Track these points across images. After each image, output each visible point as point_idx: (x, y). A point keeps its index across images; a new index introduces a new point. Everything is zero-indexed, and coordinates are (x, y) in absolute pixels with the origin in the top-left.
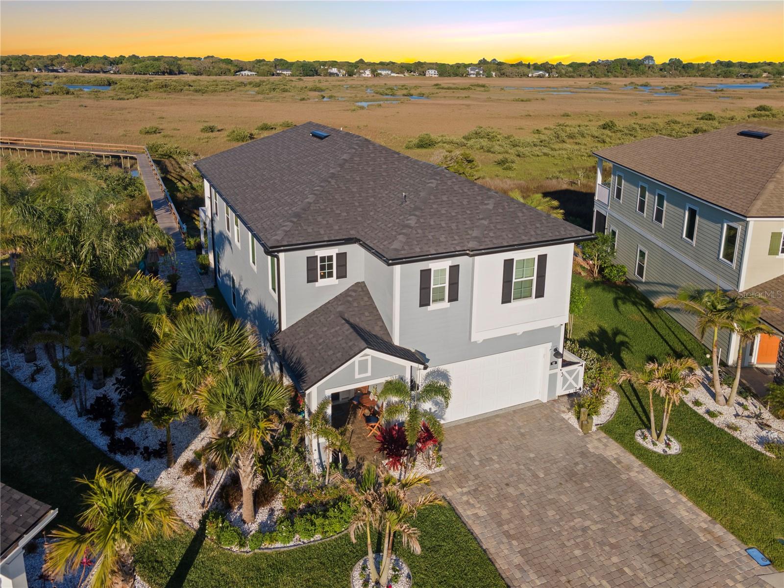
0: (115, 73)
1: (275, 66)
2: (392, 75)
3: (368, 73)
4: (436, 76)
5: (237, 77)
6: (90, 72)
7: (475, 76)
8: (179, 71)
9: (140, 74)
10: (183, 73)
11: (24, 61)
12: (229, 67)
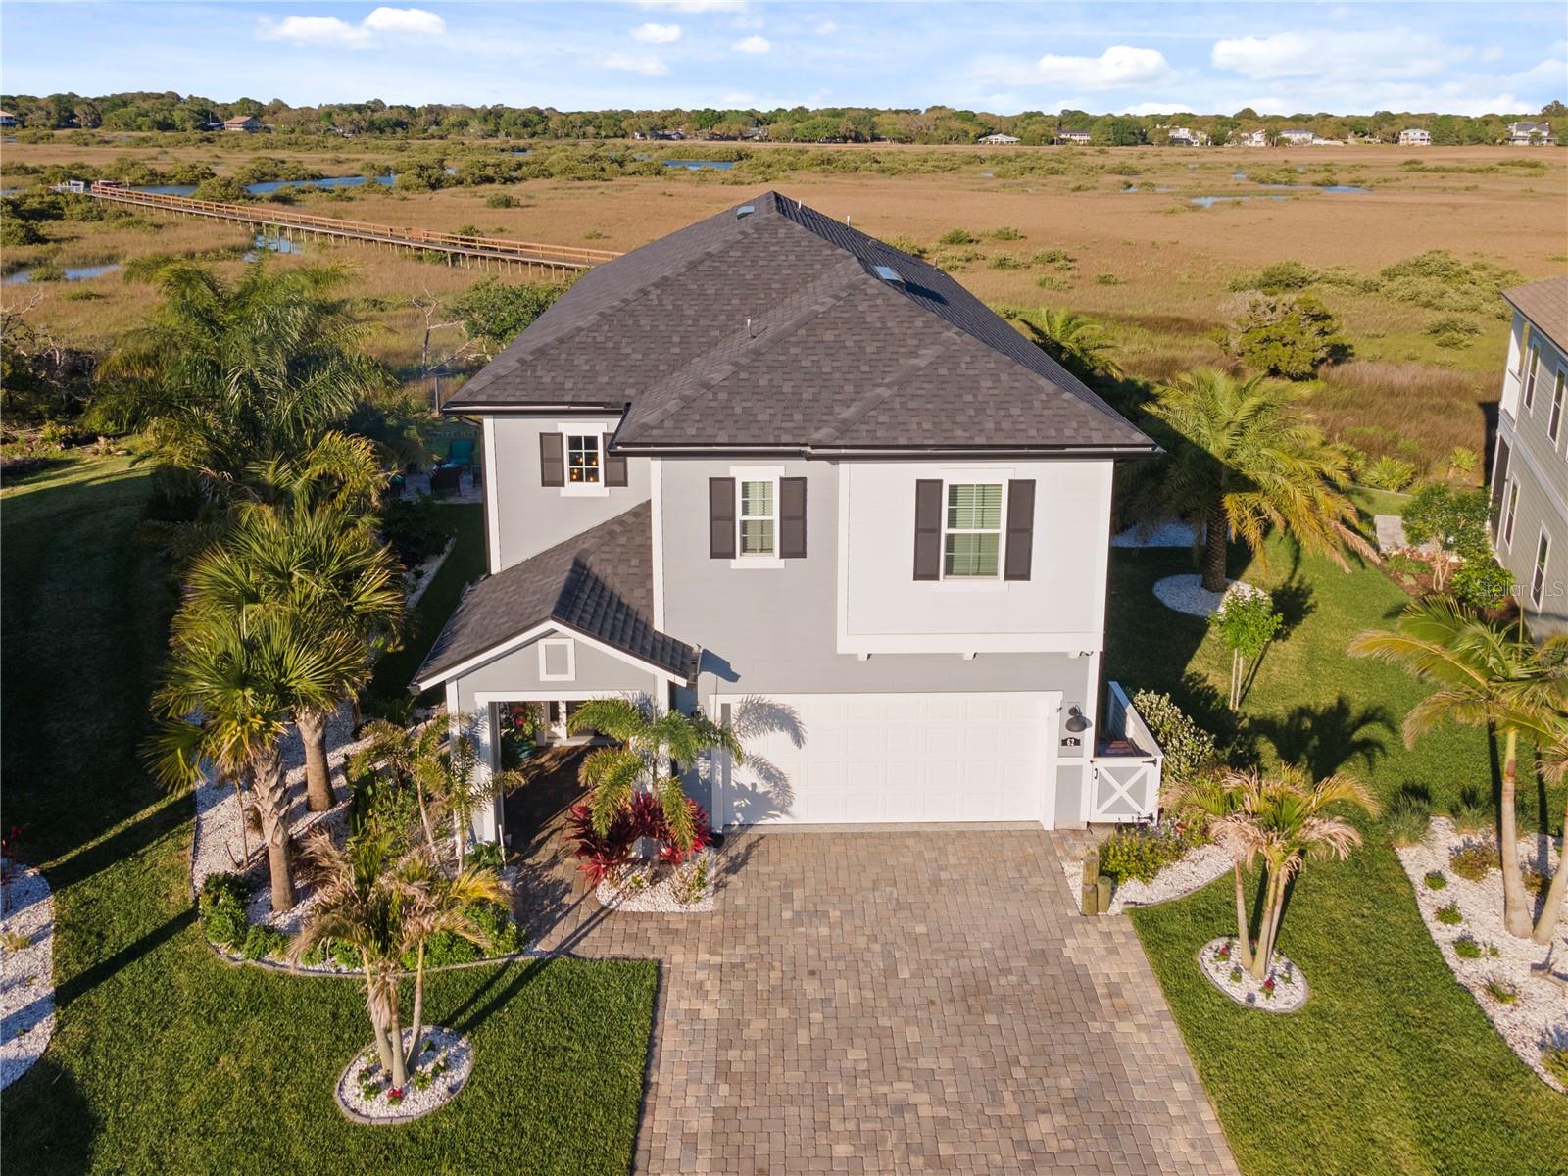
0: (761, 140)
1: (1060, 125)
2: (1316, 142)
3: (1258, 139)
4: (1425, 143)
5: (980, 146)
6: (722, 138)
7: (1527, 143)
8: (873, 135)
9: (802, 141)
10: (879, 140)
11: (621, 121)
12: (967, 126)
